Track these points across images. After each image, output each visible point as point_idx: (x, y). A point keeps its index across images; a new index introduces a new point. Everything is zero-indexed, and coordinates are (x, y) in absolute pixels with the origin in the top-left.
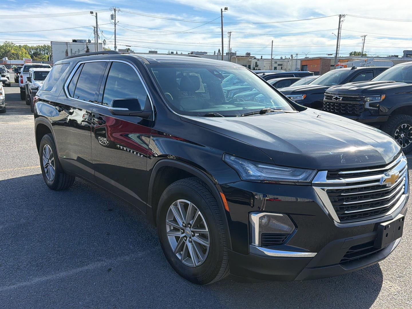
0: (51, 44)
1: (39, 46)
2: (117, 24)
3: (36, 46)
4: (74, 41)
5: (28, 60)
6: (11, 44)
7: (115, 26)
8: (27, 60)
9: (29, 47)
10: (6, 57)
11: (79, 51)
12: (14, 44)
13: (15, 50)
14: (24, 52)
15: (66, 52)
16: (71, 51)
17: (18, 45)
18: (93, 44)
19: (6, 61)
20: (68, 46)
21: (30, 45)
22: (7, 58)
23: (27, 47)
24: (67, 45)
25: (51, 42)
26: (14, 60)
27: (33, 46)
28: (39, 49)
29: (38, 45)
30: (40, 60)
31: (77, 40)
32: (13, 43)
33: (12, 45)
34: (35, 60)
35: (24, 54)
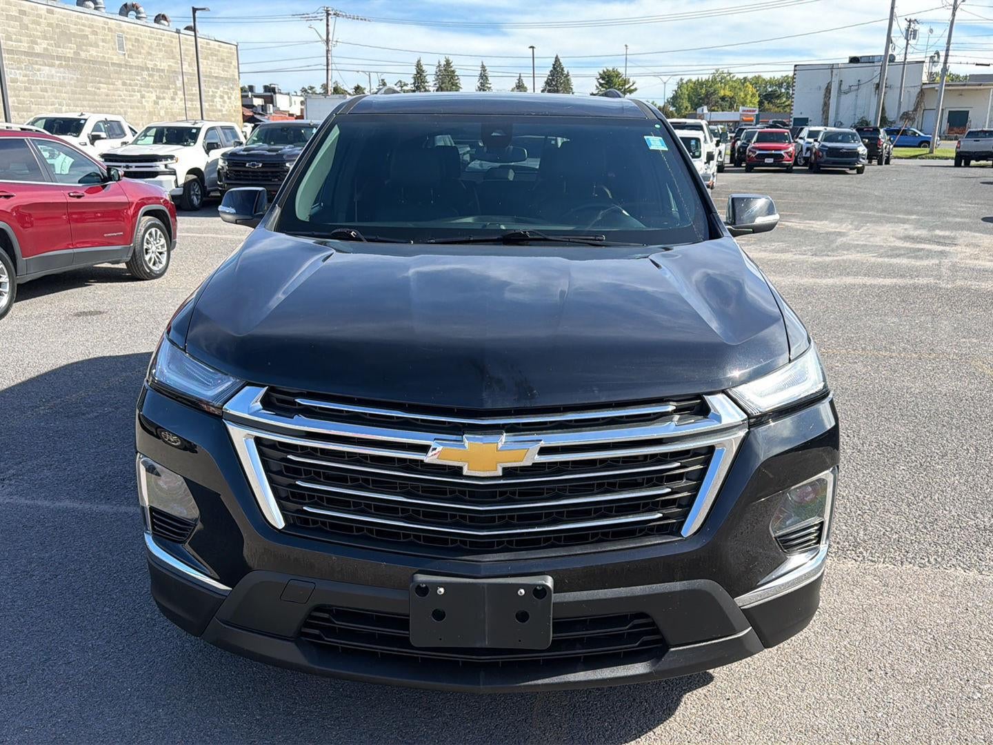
0: (795, 70)
1: (787, 76)
2: (960, 7)
3: (779, 77)
4: (854, 60)
5: (750, 111)
6: (725, 75)
7: (954, 15)
8: (748, 111)
9: (764, 80)
10: (706, 104)
11: (859, 85)
12: (731, 76)
13: (733, 88)
14: (750, 92)
15: (827, 88)
16: (840, 85)
17: (741, 76)
18: (899, 63)
19: (703, 114)
20: (834, 74)
21: (767, 76)
22: (705, 108)
23: (760, 80)
24: (832, 72)
25: (796, 66)
26: (721, 112)
27: (774, 78)
28: (785, 84)
29: (784, 75)
30: (776, 109)
31: (861, 57)
32: (730, 74)
33: (728, 77)
34: (767, 110)
35: (749, 97)
